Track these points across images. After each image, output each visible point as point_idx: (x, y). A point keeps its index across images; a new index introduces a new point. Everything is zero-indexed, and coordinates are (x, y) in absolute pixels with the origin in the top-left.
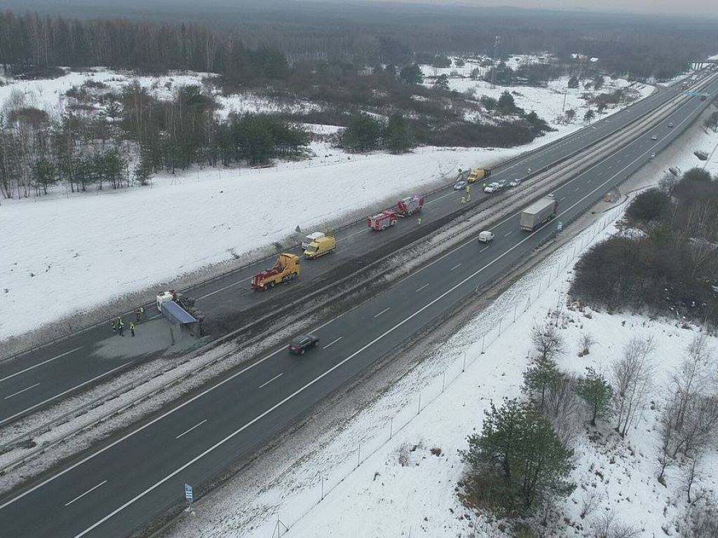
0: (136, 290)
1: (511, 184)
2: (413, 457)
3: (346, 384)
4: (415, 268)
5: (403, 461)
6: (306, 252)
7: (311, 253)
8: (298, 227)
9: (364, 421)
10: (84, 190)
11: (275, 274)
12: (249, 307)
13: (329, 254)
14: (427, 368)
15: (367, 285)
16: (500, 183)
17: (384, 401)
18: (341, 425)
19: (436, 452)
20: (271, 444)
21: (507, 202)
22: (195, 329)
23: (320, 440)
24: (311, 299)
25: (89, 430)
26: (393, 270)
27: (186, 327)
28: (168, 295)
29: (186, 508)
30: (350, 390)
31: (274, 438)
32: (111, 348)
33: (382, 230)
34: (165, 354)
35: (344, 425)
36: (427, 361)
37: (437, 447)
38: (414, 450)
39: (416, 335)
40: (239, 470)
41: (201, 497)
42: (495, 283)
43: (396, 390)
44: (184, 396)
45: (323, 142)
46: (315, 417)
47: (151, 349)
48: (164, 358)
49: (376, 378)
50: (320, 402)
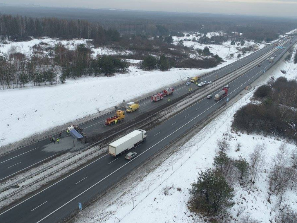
0: (60, 125)
1: (209, 83)
2: (170, 191)
3: (143, 162)
4: (170, 116)
5: (166, 193)
6: (127, 110)
7: (129, 110)
8: (124, 100)
9: (150, 177)
10: (39, 85)
11: (115, 118)
12: (104, 131)
13: (136, 110)
14: (175, 156)
15: (151, 123)
16: (204, 83)
17: (158, 169)
18: (141, 179)
19: (179, 190)
20: (113, 186)
21: (207, 90)
22: (83, 141)
23: (132, 185)
24: (129, 128)
25: (40, 181)
26: (162, 117)
27: (79, 139)
28: (72, 127)
29: (79, 212)
30: (145, 165)
31: (114, 184)
32: (50, 148)
33: (157, 101)
34: (72, 150)
35: (142, 179)
36: (175, 153)
37: (180, 187)
38: (170, 189)
39: (171, 143)
40: (100, 197)
41: (85, 208)
42: (202, 122)
43: (163, 165)
44: (79, 167)
45: (134, 66)
46: (131, 175)
47: (66, 148)
48: (70, 152)
49: (155, 160)
50: (132, 170)
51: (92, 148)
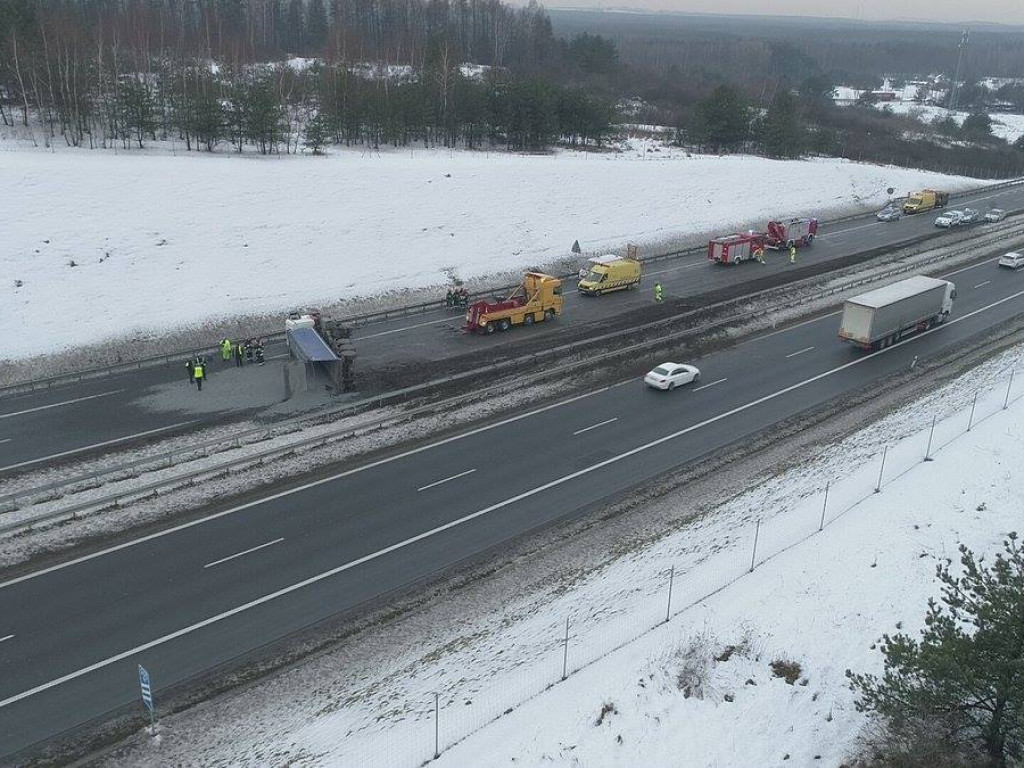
0: (258, 312)
1: (988, 216)
2: (722, 675)
3: (607, 502)
4: (789, 322)
5: (690, 684)
6: (583, 282)
7: (592, 285)
8: (577, 242)
9: (622, 573)
11: (511, 306)
12: (454, 354)
13: (627, 290)
14: (790, 484)
15: (687, 339)
16: (966, 214)
17: (676, 539)
18: (564, 581)
19: (787, 671)
20: (401, 604)
21: (977, 241)
22: (336, 375)
23: (509, 609)
24: (573, 351)
25: (45, 529)
26: (746, 322)
27: (320, 368)
28: (306, 320)
30: (611, 516)
31: (411, 594)
32: (173, 397)
33: (734, 264)
34: (260, 415)
35: (572, 583)
36: (791, 472)
37: (791, 657)
38: (725, 657)
39: (774, 429)
40: (307, 653)
42: (954, 356)
43: (708, 520)
44: (262, 489)
45: (651, 139)
46: (519, 560)
47: (242, 404)
48: (257, 420)
49: (672, 499)
50: (536, 532)
51: (363, 415)
